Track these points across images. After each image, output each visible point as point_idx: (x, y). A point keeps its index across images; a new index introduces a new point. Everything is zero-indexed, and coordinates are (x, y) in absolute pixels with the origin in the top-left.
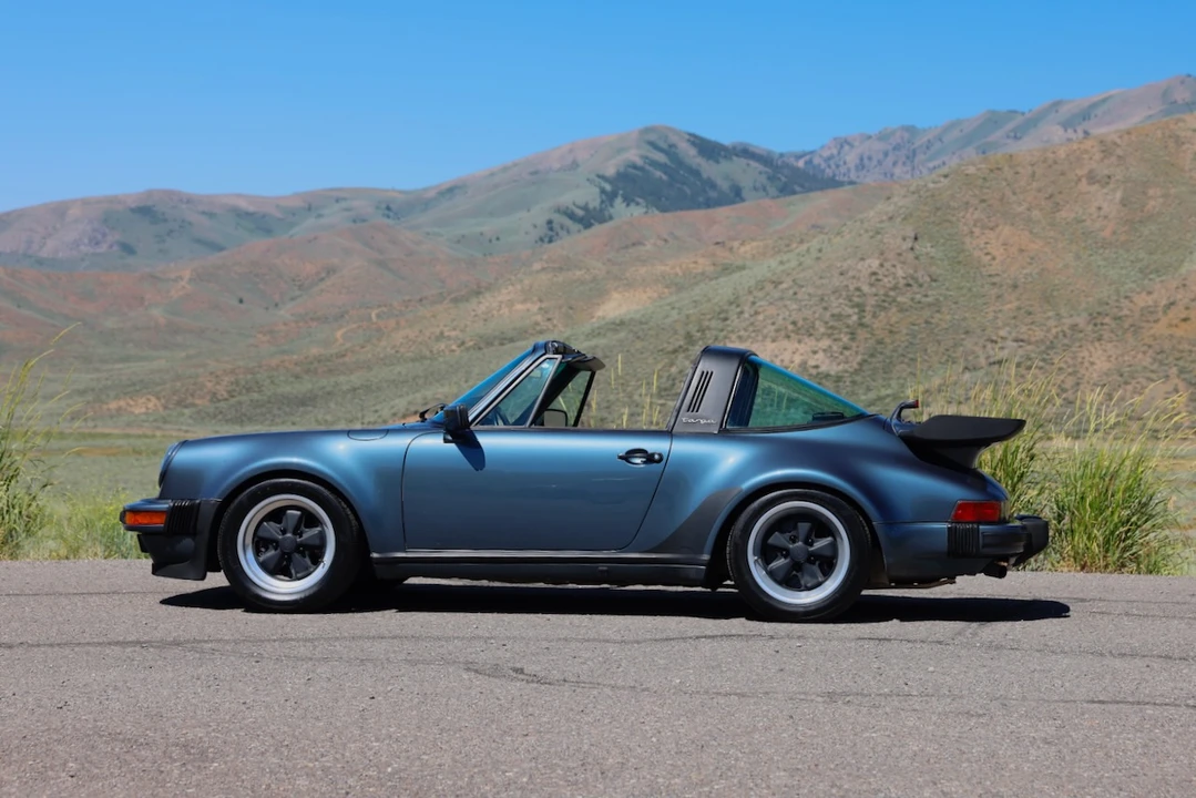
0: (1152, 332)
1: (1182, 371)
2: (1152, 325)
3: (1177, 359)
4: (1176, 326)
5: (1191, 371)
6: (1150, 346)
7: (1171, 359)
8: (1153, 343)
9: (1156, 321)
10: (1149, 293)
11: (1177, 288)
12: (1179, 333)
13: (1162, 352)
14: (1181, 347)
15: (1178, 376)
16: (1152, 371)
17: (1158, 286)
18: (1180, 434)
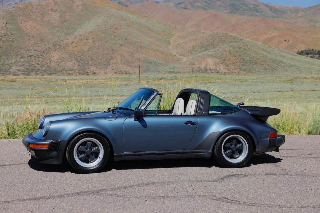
0: (68, 49)
1: (76, 59)
2: (68, 47)
3: (75, 56)
4: (74, 48)
5: (78, 59)
6: (68, 53)
7: (73, 56)
8: (69, 52)
9: (69, 46)
10: (67, 39)
11: (74, 38)
12: (75, 49)
13: (71, 54)
14: (75, 53)
15: (75, 60)
16: (69, 59)
17: (69, 38)
18: (75, 74)
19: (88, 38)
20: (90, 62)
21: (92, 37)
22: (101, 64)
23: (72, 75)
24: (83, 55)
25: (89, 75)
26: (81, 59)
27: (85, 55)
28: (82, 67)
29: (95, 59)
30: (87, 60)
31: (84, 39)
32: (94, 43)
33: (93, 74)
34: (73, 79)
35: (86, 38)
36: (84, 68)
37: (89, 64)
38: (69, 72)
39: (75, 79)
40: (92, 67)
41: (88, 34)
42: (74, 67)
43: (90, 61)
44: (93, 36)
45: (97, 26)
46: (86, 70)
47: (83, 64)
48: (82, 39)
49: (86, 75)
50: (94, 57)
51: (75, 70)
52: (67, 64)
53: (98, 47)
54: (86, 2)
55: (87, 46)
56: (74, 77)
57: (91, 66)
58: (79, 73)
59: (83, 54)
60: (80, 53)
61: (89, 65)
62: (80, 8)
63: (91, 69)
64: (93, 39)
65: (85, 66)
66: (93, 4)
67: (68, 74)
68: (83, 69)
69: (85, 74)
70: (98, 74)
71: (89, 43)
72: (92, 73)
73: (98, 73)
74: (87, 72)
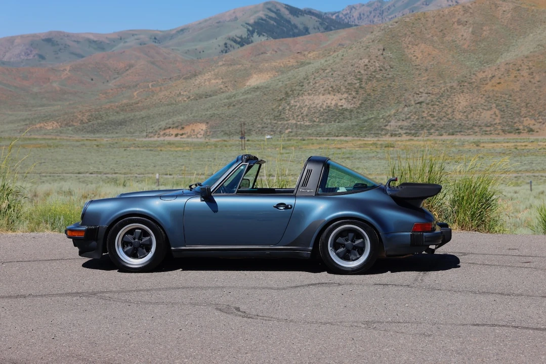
0: (485, 89)
1: (497, 105)
2: (484, 86)
3: (496, 100)
4: (495, 86)
5: (501, 106)
6: (484, 95)
7: (493, 100)
8: (485, 93)
9: (486, 84)
10: (484, 72)
11: (496, 70)
12: (496, 89)
13: (489, 97)
14: (497, 95)
15: (496, 108)
16: (485, 106)
17: (487, 69)
18: (496, 132)
19: (520, 68)
20: (524, 111)
21: (528, 66)
22: (543, 114)
23: (491, 134)
24: (510, 98)
25: (521, 134)
26: (507, 106)
27: (515, 97)
28: (509, 120)
29: (533, 105)
30: (518, 107)
31: (513, 69)
32: (531, 76)
33: (529, 131)
34: (492, 141)
35: (517, 69)
36: (512, 122)
37: (521, 114)
38: (485, 129)
39: (495, 141)
40: (527, 120)
41: (522, 62)
42: (495, 119)
43: (523, 109)
44: (530, 64)
45: (539, 45)
46: (515, 125)
47: (510, 115)
48: (511, 70)
49: (515, 134)
50: (530, 102)
51: (496, 126)
52: (482, 114)
53: (539, 83)
54: (521, 4)
55: (518, 83)
56: (493, 137)
57: (525, 117)
58: (502, 130)
59: (511, 96)
60: (506, 94)
61: (521, 116)
62: (509, 15)
63: (526, 123)
64: (530, 69)
65: (513, 119)
66: (533, 8)
67: (484, 132)
68: (510, 123)
69: (514, 132)
70: (537, 132)
71: (523, 76)
72: (527, 130)
73: (538, 130)
74: (516, 128)
